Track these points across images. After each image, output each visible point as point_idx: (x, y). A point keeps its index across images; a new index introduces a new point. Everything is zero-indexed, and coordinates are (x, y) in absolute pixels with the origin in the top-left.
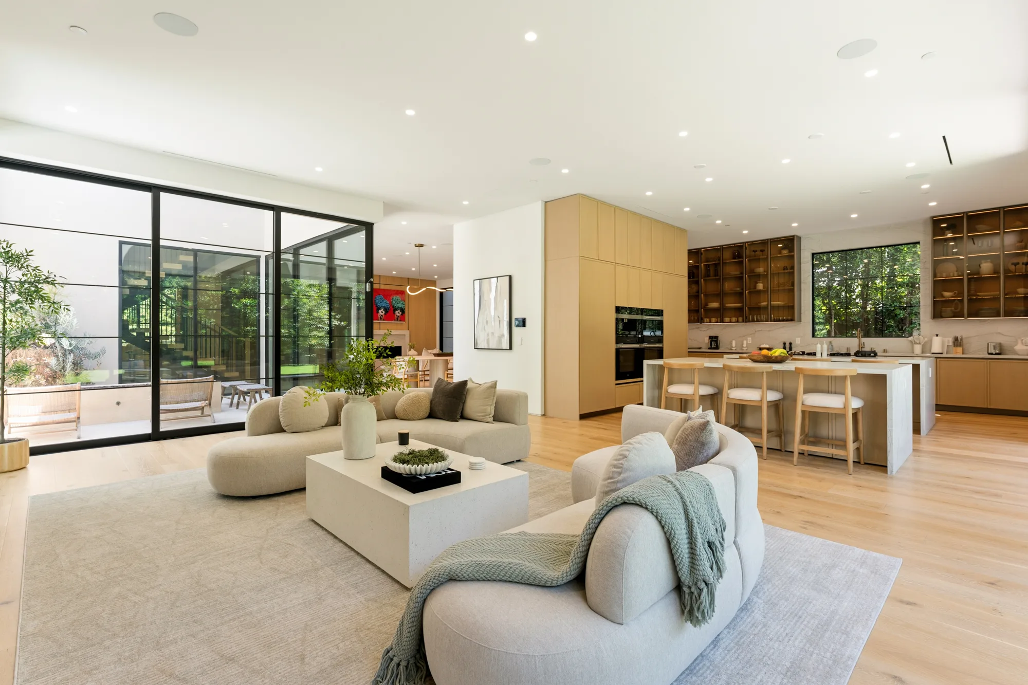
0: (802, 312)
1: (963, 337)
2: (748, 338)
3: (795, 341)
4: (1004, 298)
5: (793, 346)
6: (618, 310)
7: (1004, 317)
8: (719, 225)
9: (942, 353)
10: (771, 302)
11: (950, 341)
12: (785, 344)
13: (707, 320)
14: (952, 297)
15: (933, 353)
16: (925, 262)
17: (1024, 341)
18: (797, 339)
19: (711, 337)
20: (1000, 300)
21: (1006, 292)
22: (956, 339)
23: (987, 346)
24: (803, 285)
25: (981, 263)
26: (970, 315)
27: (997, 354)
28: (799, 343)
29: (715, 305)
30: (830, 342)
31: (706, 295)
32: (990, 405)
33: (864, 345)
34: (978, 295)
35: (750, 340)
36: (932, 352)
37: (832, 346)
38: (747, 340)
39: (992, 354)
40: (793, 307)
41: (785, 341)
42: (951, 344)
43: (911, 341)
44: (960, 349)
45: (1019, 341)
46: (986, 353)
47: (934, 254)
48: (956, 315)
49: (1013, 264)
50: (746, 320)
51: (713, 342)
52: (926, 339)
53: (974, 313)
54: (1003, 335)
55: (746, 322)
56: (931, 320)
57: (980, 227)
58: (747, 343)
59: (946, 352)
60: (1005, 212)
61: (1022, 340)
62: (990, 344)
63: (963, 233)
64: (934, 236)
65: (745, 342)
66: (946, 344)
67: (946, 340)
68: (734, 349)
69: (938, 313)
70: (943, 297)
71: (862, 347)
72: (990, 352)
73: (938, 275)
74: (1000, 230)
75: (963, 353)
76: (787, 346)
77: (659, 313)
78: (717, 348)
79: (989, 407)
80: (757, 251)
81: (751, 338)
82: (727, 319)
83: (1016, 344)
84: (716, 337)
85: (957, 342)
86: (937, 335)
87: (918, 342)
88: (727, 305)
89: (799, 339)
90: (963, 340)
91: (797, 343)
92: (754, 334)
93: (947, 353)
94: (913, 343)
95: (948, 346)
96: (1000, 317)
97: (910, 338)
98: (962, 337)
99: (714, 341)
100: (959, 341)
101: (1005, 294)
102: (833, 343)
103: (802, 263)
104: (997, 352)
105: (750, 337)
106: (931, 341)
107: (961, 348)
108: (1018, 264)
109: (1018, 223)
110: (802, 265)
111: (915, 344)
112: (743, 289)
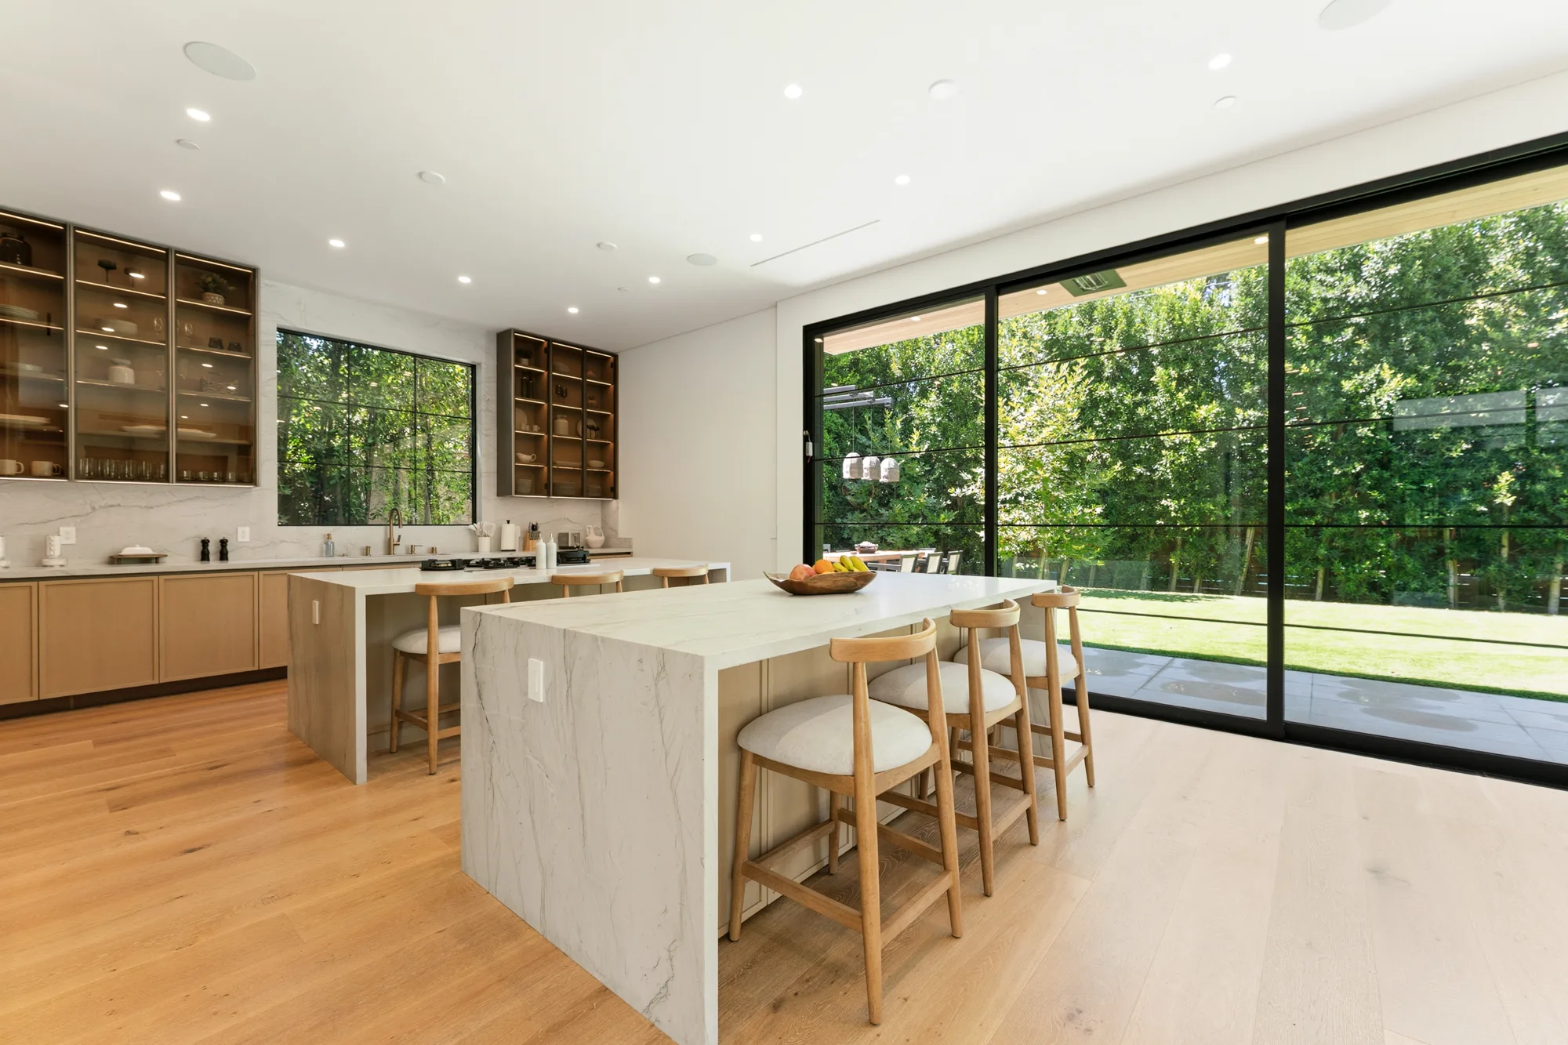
3: (235, 534)
5: (229, 548)
12: (205, 543)
14: (530, 462)
15: (503, 551)
18: (240, 530)
22: (533, 528)
28: (247, 539)
30: (327, 536)
33: (399, 540)
36: (503, 548)
37: (330, 544)
41: (205, 535)
47: (515, 392)
64: (515, 362)
67: (518, 528)
70: (519, 461)
71: (395, 545)
76: (213, 548)
80: (112, 267)
83: (588, 534)
86: (508, 522)
87: (487, 532)
89: (247, 529)
91: (241, 539)
94: (478, 534)
102: (334, 538)
105: (68, 525)
111: (481, 536)
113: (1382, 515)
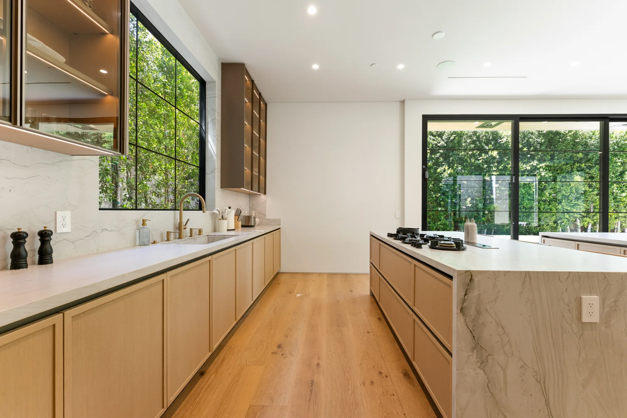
89: (68, 214)
113: (443, 209)
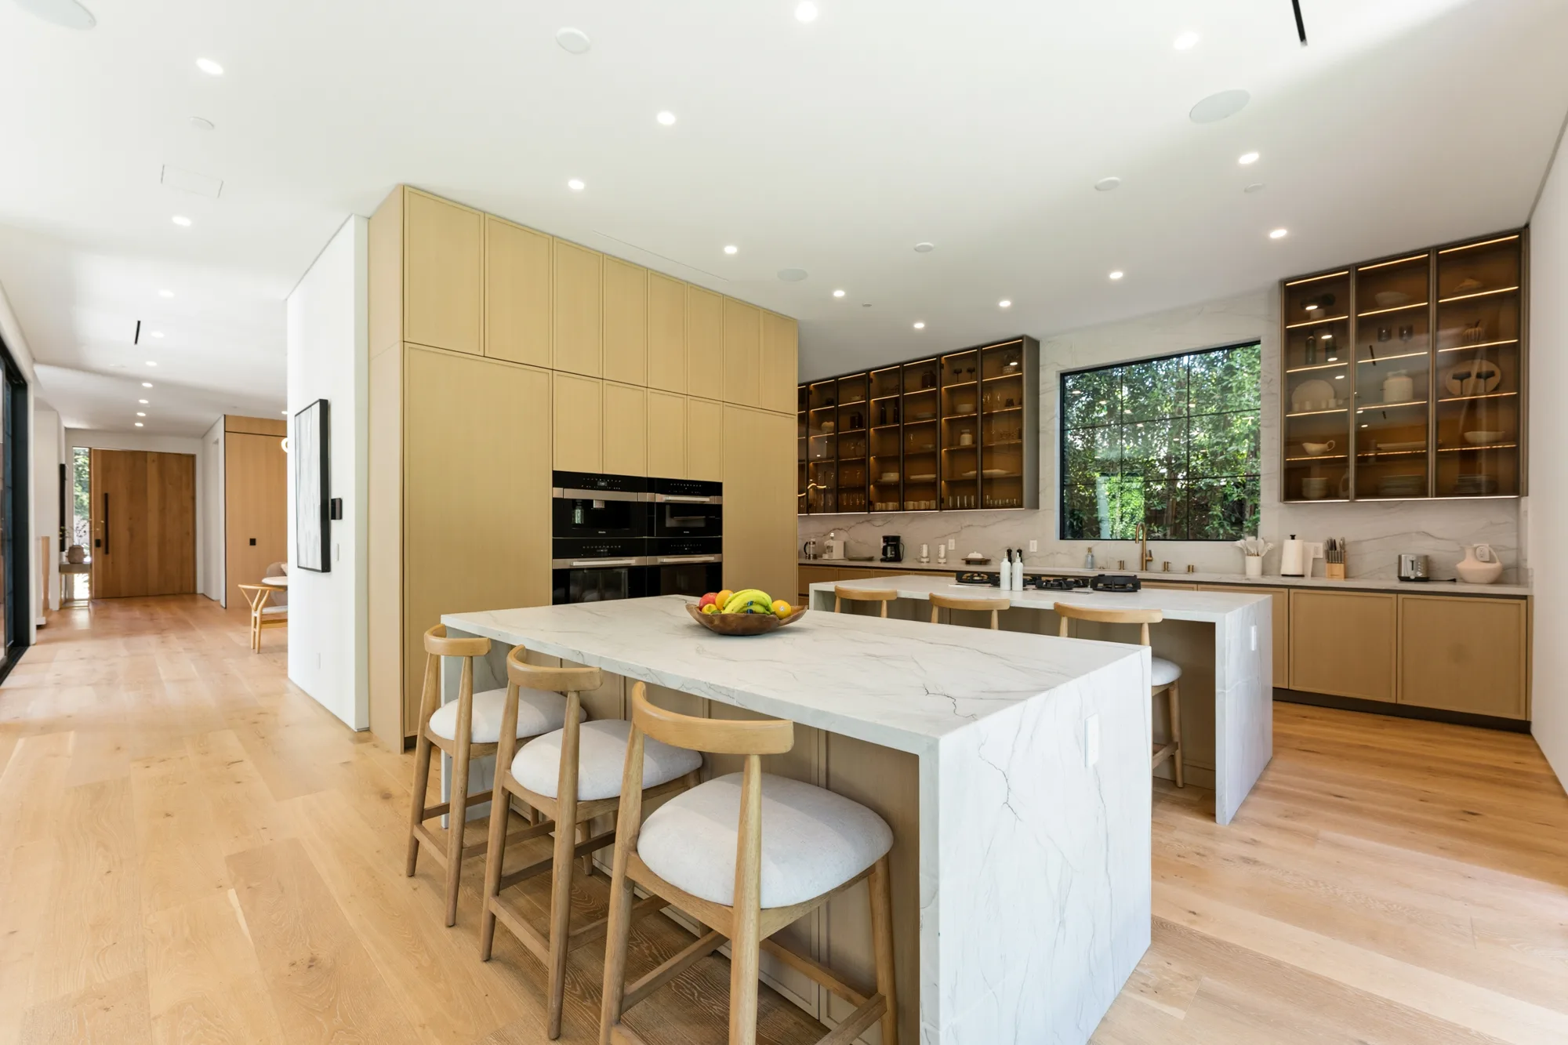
0: (1040, 489)
1: (1347, 540)
2: (950, 541)
3: (1028, 546)
4: (1438, 454)
5: (1024, 556)
6: (561, 479)
7: (1436, 497)
8: (919, 332)
9: (1302, 576)
10: (982, 470)
11: (1319, 549)
12: (1011, 551)
13: (878, 505)
14: (1324, 453)
15: (1283, 575)
16: (1271, 380)
17: (1478, 551)
18: (1031, 542)
19: (886, 539)
20: (1427, 458)
21: (1440, 441)
22: (1332, 545)
23: (1397, 561)
24: (1042, 436)
25: (1387, 379)
26: (1360, 494)
27: (1418, 580)
28: (1035, 549)
29: (892, 477)
30: (1090, 550)
31: (879, 459)
32: (1402, 698)
33: (1151, 556)
34: (1379, 450)
35: (952, 544)
36: (1283, 572)
37: (1092, 556)
38: (946, 544)
39: (1407, 579)
40: (1019, 480)
41: (1011, 546)
42: (1321, 555)
43: (1241, 550)
44: (1339, 568)
45: (1469, 552)
46: (1396, 575)
47: (1288, 362)
48: (1331, 492)
49: (1455, 377)
50: (941, 506)
51: (889, 548)
52: (1271, 545)
53: (1369, 489)
54: (1432, 536)
55: (941, 509)
56: (1281, 504)
57: (1383, 296)
58: (947, 551)
59: (1310, 574)
60: (1442, 260)
61: (1475, 549)
62: (1403, 556)
63: (1348, 314)
64: (1288, 322)
65: (942, 548)
66: (1312, 556)
67: (1311, 546)
68: (925, 560)
69: (1294, 489)
70: (1306, 453)
71: (1147, 561)
72: (1403, 575)
73: (1296, 406)
74: (1428, 301)
75: (1346, 577)
76: (1015, 555)
77: (715, 488)
78: (898, 558)
79: (1400, 702)
80: (961, 372)
81: (953, 541)
82: (910, 504)
83: (1463, 558)
84: (896, 539)
85: (1334, 551)
86: (1293, 537)
87: (1253, 550)
88: (913, 477)
89: (1036, 541)
90: (1347, 548)
91: (1031, 550)
92: (960, 531)
93: (1313, 575)
94: (1245, 553)
95: (1314, 559)
96: (1427, 496)
97: (1239, 543)
98: (1344, 543)
99: (891, 545)
100: (1338, 549)
101: (1439, 446)
103: (1041, 392)
104: (1420, 575)
105: (951, 538)
106: (1280, 548)
107: (1342, 565)
108: (1469, 375)
109: (1469, 283)
110: (1040, 396)
111: (1248, 555)
112: (936, 447)
